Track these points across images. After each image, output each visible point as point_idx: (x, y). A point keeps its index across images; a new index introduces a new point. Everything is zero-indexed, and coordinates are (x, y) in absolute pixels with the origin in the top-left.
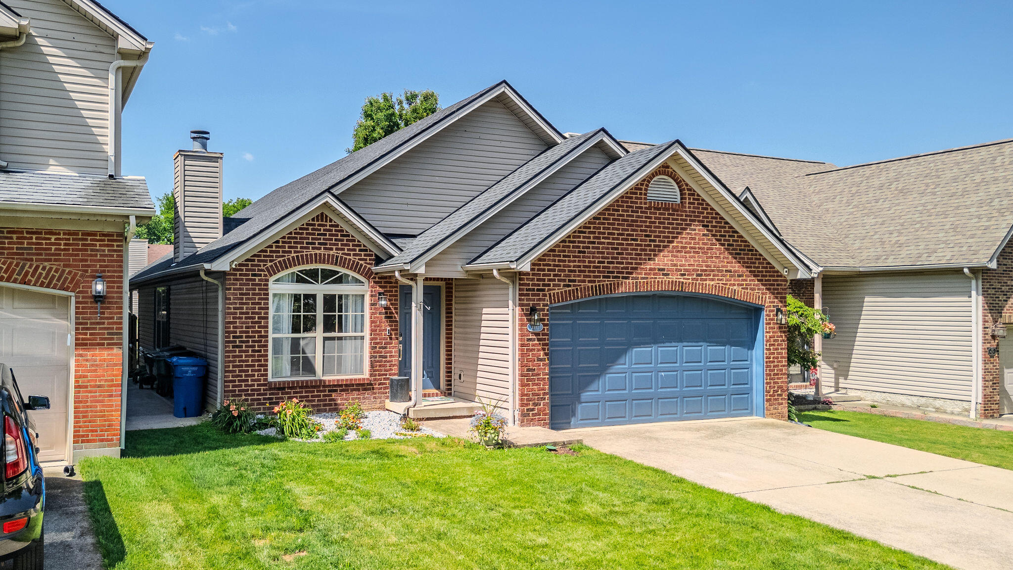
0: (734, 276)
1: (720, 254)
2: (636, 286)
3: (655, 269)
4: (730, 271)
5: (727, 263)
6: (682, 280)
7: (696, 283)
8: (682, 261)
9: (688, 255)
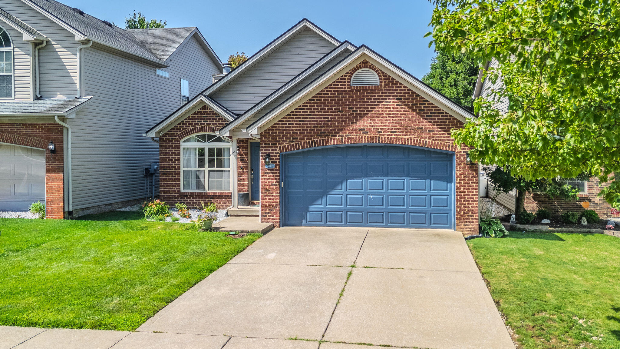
0: (426, 131)
1: (412, 117)
2: (342, 141)
3: (356, 129)
4: (422, 128)
5: (419, 123)
6: (379, 136)
7: (391, 138)
8: (378, 123)
9: (384, 119)
